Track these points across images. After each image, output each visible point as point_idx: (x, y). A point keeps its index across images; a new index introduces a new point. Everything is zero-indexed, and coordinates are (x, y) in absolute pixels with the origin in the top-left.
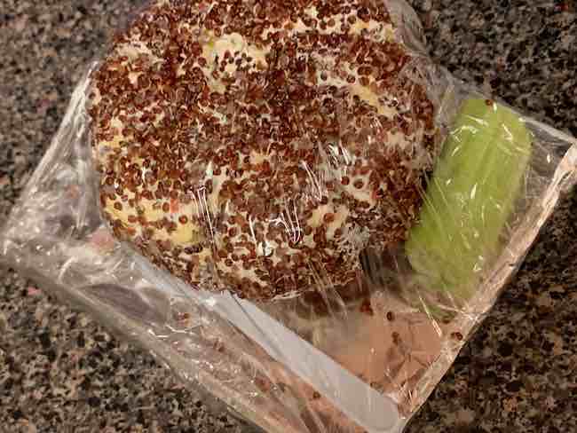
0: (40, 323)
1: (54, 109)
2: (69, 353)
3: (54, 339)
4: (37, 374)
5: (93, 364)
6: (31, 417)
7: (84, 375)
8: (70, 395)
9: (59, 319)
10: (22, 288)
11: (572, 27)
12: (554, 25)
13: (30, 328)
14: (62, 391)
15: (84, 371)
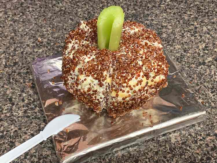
0: (9, 95)
1: (13, 38)
2: (19, 103)
3: (14, 100)
4: (8, 109)
5: (28, 107)
6: (5, 121)
7: (24, 110)
8: (19, 115)
9: (15, 94)
10: (2, 85)
11: (166, 32)
12: (161, 31)
13: (5, 96)
14: (17, 114)
15: (24, 108)
